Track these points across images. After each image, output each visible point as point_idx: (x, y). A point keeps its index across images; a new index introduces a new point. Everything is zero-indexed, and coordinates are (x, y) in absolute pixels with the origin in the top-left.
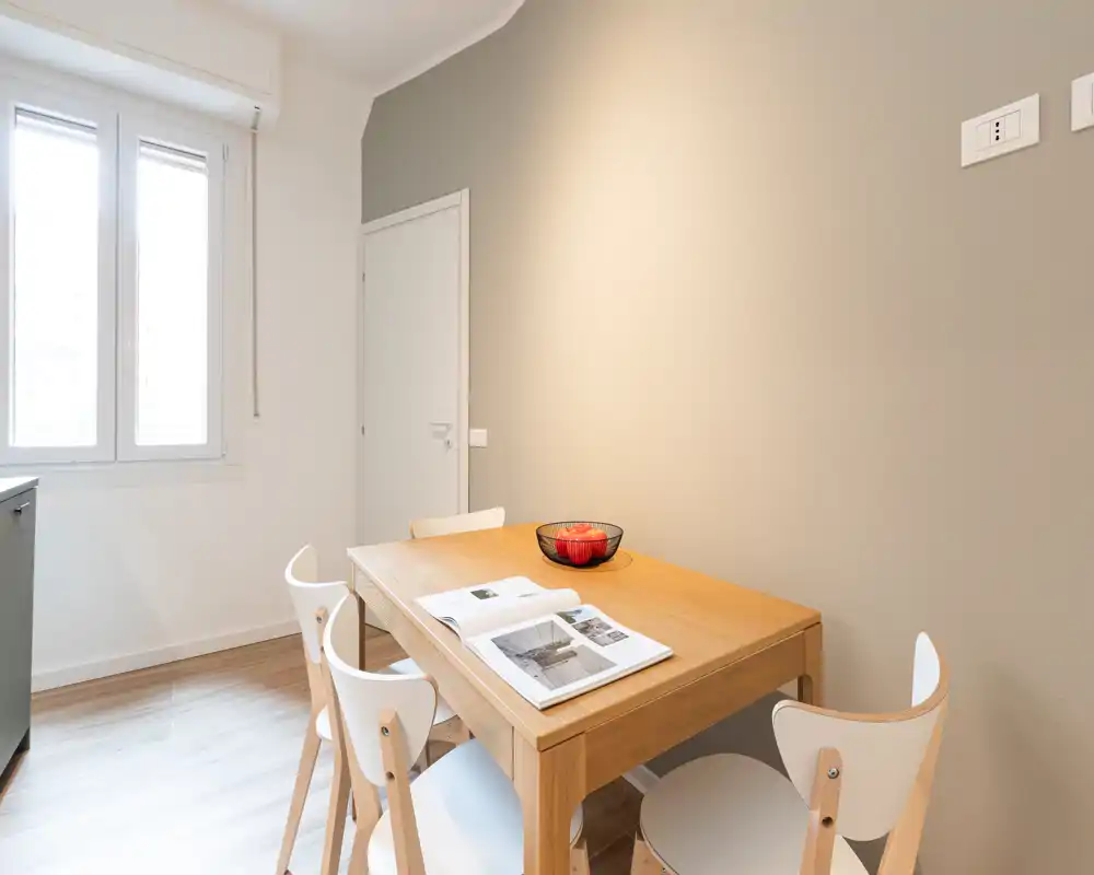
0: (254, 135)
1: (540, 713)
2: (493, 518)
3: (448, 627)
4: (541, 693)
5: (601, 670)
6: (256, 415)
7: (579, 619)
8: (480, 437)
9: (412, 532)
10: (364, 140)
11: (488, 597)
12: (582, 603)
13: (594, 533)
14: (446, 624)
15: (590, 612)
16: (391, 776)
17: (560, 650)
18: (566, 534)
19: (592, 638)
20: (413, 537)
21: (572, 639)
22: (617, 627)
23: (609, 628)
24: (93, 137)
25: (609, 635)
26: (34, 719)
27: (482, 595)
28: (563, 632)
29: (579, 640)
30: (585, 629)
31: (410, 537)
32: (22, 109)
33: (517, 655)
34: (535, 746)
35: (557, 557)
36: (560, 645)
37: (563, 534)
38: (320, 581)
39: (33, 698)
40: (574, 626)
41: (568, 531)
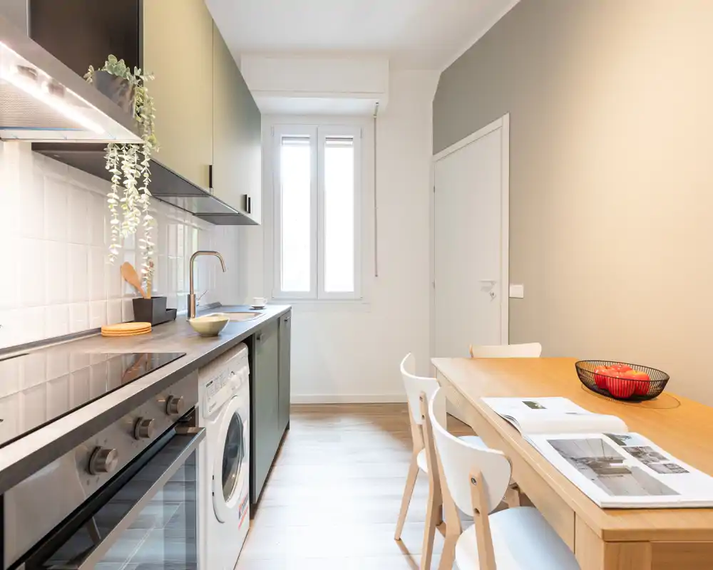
0: (375, 119)
1: (601, 511)
2: (532, 350)
3: (509, 422)
4: (601, 496)
5: (662, 493)
6: (376, 276)
7: (629, 444)
8: (517, 290)
9: (472, 353)
10: (434, 103)
11: (537, 408)
12: (630, 431)
13: (636, 374)
14: (508, 421)
15: (638, 440)
16: (477, 511)
17: (613, 465)
18: (604, 370)
19: (646, 462)
20: (472, 356)
21: (624, 459)
22: (672, 459)
23: (664, 459)
24: (308, 142)
25: (665, 465)
26: (291, 416)
27: (532, 405)
28: (614, 451)
29: (630, 462)
30: (637, 453)
31: (470, 356)
32: (285, 138)
33: (572, 459)
34: (600, 536)
35: (596, 387)
36: (611, 460)
37: (601, 370)
38: (416, 375)
39: (291, 406)
40: (625, 449)
41: (606, 368)
